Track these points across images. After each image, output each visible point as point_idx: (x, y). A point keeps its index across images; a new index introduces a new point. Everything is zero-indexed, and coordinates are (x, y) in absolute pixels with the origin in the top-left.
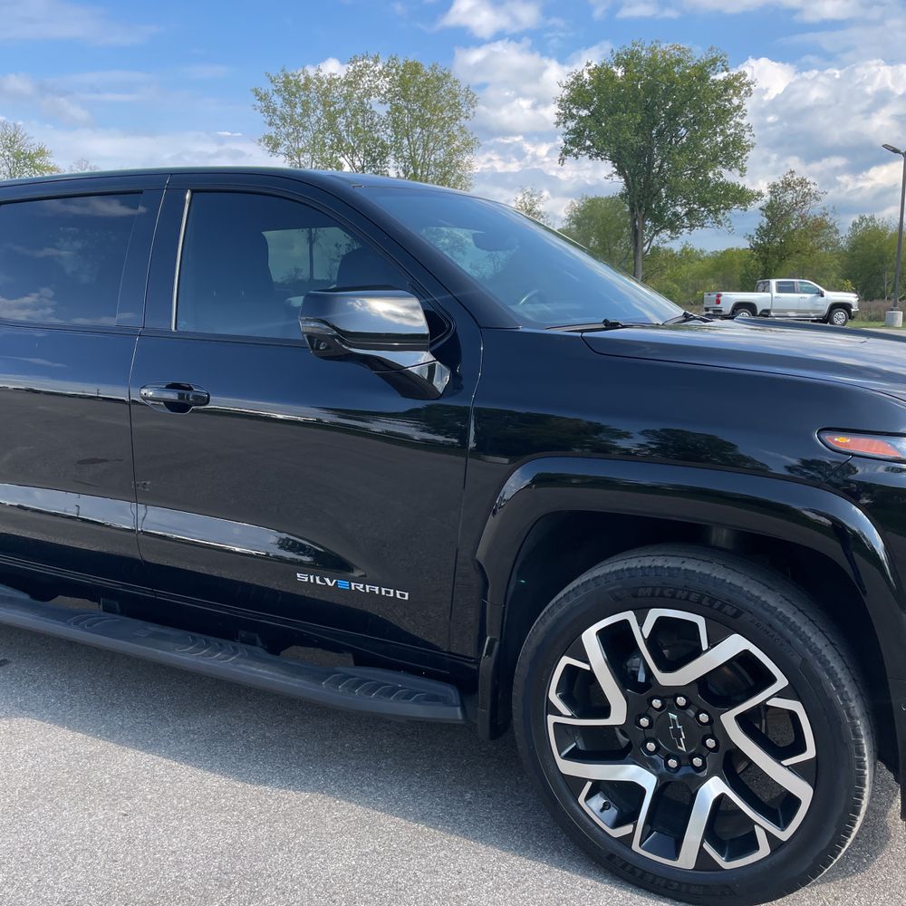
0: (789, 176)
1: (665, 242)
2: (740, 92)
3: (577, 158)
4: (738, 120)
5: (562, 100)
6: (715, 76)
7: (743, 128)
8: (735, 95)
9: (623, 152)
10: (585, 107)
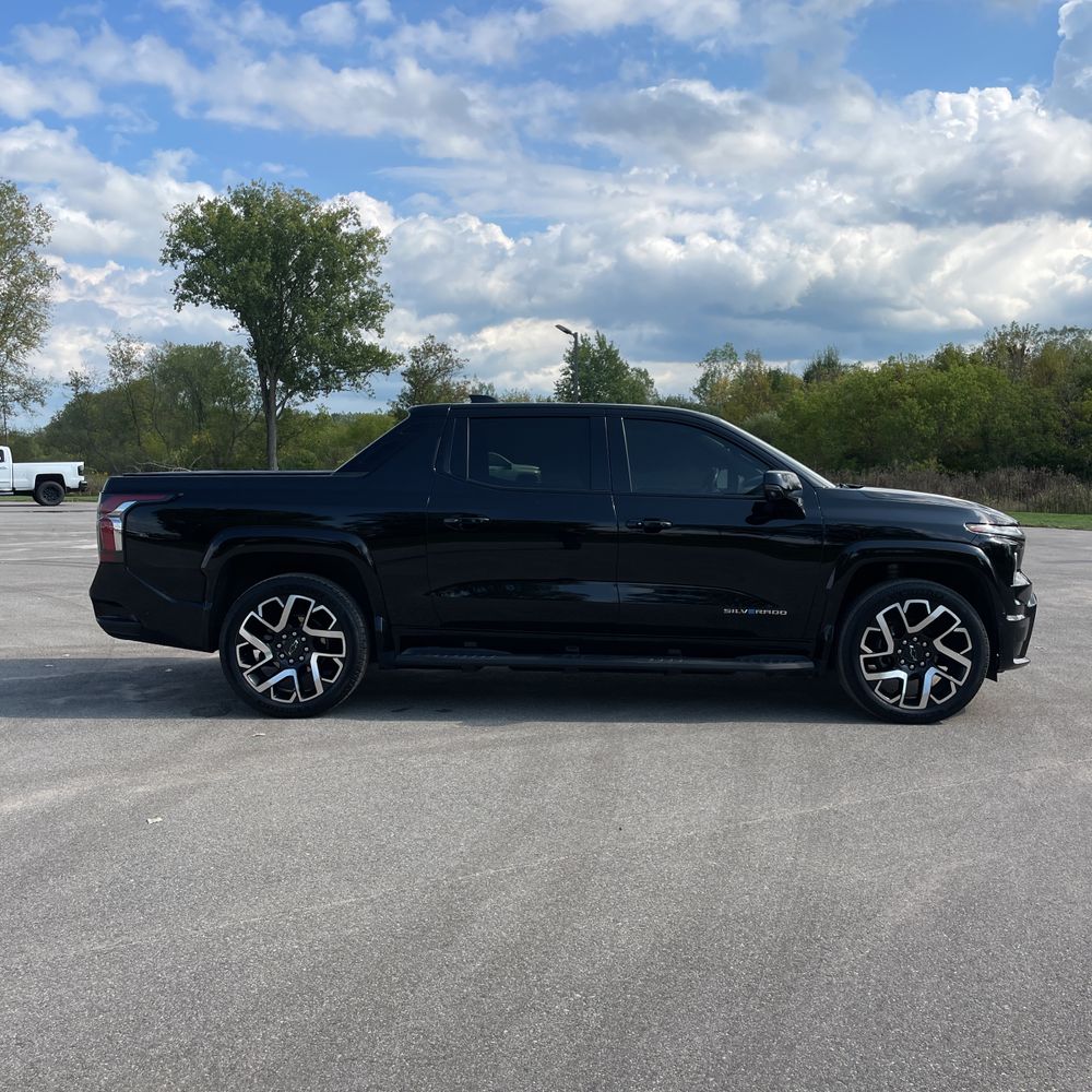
0: (429, 341)
1: (298, 404)
2: (374, 248)
3: (197, 305)
4: (373, 277)
5: (171, 236)
6: (347, 229)
7: (379, 287)
8: (369, 251)
9: (251, 302)
10: (198, 246)
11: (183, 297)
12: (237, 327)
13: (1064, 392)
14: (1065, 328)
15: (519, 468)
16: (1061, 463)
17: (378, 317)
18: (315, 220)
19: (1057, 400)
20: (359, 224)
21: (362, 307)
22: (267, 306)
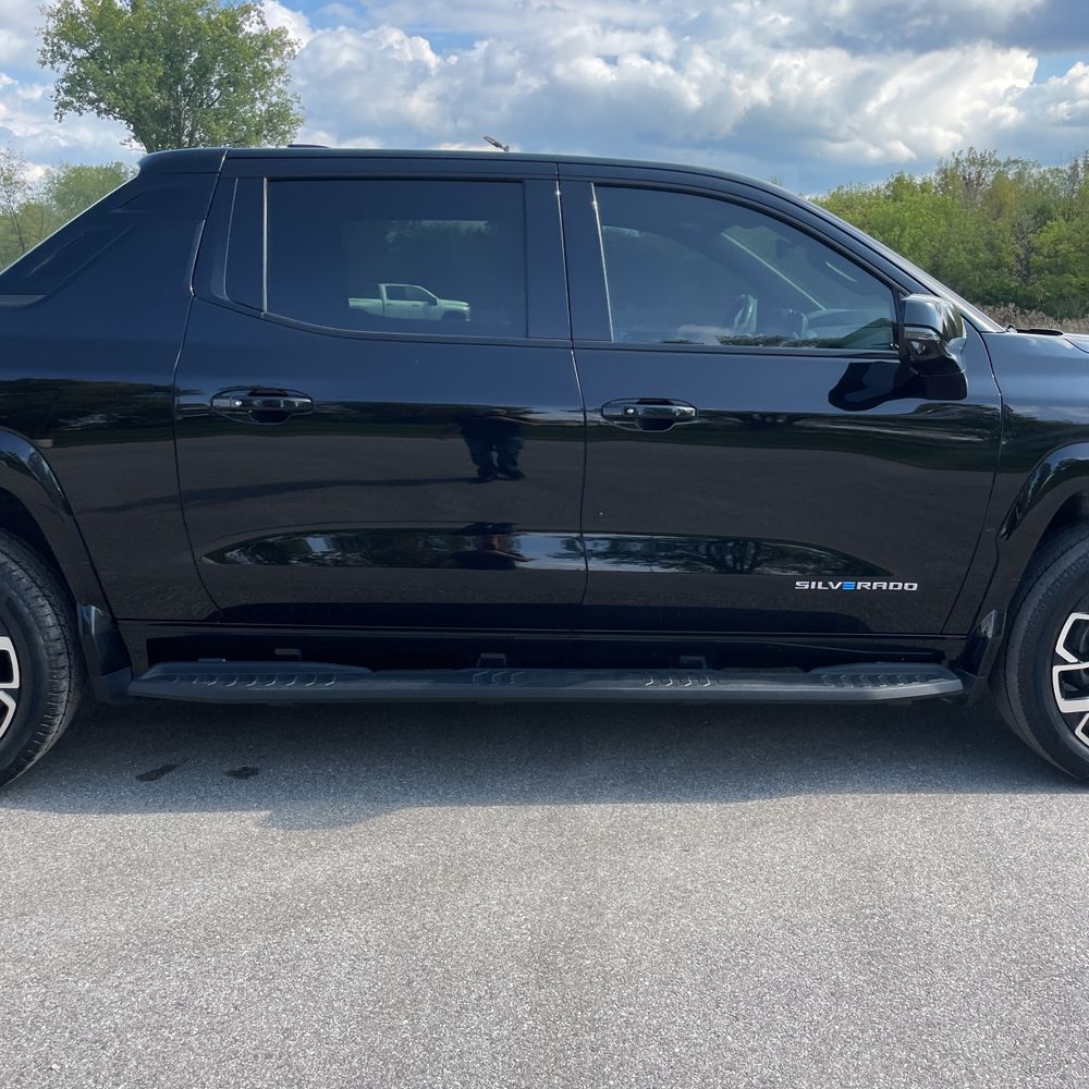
2: (282, 52)
4: (281, 86)
5: (48, 33)
6: (251, 28)
7: (289, 98)
8: (276, 54)
9: (143, 112)
10: (81, 46)
11: (65, 105)
12: (129, 141)
13: (1019, 224)
14: (1009, 159)
15: (445, 304)
16: (1013, 301)
17: (289, 132)
18: (213, 17)
19: (1013, 233)
20: (263, 22)
21: (270, 120)
22: (163, 117)
